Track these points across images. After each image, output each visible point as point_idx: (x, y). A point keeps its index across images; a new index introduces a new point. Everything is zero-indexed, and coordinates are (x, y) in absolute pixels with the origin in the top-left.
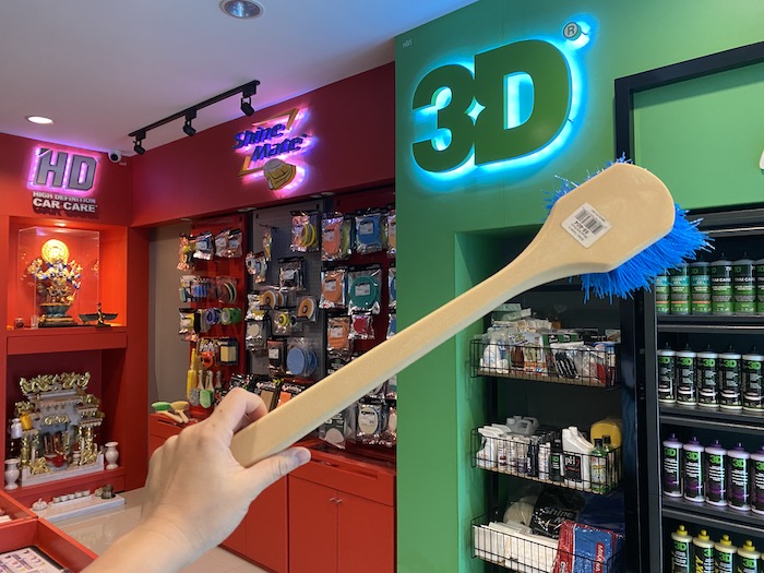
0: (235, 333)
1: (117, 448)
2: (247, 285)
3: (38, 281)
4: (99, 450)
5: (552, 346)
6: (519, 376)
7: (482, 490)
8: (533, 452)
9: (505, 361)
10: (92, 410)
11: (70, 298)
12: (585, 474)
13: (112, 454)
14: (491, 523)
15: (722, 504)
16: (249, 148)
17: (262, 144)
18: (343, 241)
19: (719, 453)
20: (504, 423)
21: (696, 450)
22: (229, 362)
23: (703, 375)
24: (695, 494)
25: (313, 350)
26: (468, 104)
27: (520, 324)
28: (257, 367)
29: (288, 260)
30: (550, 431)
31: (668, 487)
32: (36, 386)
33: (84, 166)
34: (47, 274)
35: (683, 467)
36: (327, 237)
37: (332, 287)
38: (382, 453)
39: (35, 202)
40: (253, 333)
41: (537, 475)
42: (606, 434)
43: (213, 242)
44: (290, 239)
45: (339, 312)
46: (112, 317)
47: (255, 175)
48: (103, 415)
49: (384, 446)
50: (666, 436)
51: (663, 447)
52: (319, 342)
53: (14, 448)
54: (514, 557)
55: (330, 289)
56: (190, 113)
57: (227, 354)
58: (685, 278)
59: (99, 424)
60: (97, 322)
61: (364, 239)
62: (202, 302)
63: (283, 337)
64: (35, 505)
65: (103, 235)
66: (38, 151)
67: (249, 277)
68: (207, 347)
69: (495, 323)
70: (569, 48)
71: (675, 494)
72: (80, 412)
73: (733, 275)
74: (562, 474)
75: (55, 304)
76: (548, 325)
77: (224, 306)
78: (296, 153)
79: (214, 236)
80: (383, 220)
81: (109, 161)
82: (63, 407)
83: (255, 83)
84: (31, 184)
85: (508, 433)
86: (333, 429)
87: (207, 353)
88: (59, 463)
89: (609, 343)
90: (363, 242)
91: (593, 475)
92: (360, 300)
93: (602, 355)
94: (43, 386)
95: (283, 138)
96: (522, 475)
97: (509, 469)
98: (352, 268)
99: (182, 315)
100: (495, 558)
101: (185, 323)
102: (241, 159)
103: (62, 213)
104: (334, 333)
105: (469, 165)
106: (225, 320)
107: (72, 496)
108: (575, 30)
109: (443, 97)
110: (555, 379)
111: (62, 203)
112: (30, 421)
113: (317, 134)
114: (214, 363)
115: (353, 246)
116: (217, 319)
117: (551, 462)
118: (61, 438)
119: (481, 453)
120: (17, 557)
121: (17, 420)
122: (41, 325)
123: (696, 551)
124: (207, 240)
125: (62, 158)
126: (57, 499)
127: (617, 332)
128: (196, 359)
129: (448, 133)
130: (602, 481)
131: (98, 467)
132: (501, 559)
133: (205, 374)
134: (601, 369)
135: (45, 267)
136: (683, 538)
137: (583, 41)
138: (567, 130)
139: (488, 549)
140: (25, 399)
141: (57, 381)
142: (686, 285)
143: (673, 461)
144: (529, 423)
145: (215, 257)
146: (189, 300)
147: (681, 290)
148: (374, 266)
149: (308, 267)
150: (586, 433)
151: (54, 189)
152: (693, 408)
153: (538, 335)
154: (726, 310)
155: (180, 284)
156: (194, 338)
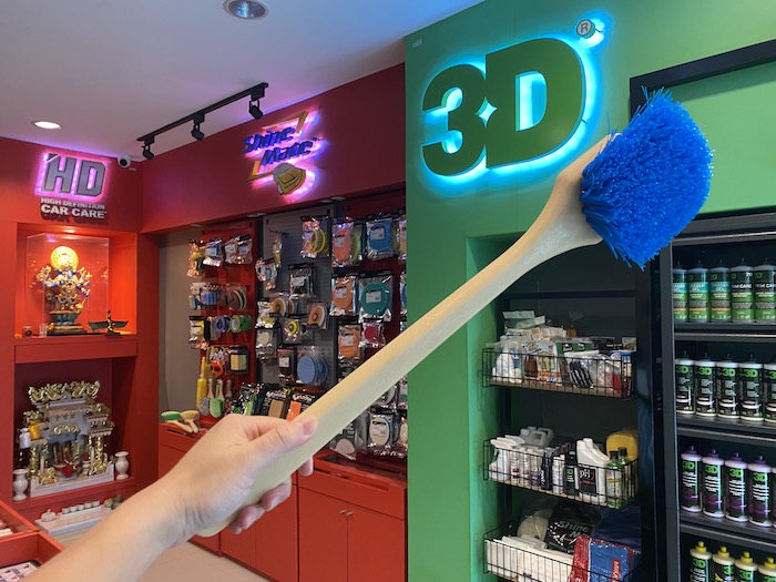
0: (245, 341)
1: (127, 458)
2: (257, 292)
3: (47, 289)
4: (109, 460)
5: (566, 354)
6: (533, 386)
7: (495, 503)
8: (547, 465)
9: (518, 371)
10: (101, 419)
11: (80, 306)
12: (601, 488)
13: (122, 464)
14: (504, 538)
15: (742, 519)
16: (259, 152)
17: (271, 148)
18: (353, 247)
19: (739, 467)
20: (518, 434)
21: (715, 463)
22: (239, 371)
23: (723, 385)
24: (714, 509)
25: (324, 358)
26: (479, 106)
27: (533, 332)
28: (268, 375)
29: (298, 266)
30: (564, 443)
31: (685, 501)
32: (45, 395)
33: (93, 171)
34: (57, 281)
35: (701, 481)
36: (337, 243)
37: (342, 294)
38: (393, 464)
39: (43, 208)
40: (263, 340)
41: (551, 489)
42: (622, 446)
43: (223, 249)
44: (300, 244)
45: (350, 319)
46: (122, 324)
47: (265, 180)
48: (113, 424)
49: (396, 457)
50: (684, 449)
51: (680, 461)
52: (329, 351)
53: (22, 458)
54: (528, 572)
55: (340, 296)
56: (199, 117)
57: (237, 363)
58: (704, 284)
59: (109, 433)
60: (106, 331)
61: (375, 244)
62: (212, 309)
63: (294, 345)
64: (44, 516)
65: (113, 241)
66: (46, 157)
67: (260, 284)
68: (217, 356)
69: (509, 331)
70: (583, 46)
71: (693, 509)
72: (89, 421)
73: (754, 281)
74: (577, 487)
75: (64, 312)
76: (563, 333)
77: (234, 313)
78: (306, 157)
79: (223, 242)
80: (395, 225)
81: (118, 166)
82: (73, 416)
83: (263, 86)
84: (39, 190)
85: (522, 445)
86: (344, 440)
87: (217, 362)
88: (68, 473)
89: (626, 351)
90: (374, 247)
91: (608, 489)
92: (370, 308)
93: (618, 365)
94: (52, 395)
95: (293, 142)
96: (535, 488)
97: (522, 481)
98: (363, 275)
99: (192, 323)
100: (508, 574)
101: (195, 331)
102: (251, 163)
103: (71, 219)
104: (345, 341)
105: (480, 169)
106: (234, 327)
107: (81, 507)
108: (589, 27)
109: (454, 98)
110: (569, 389)
111: (70, 209)
112: (38, 430)
113: (327, 137)
114: (224, 372)
115: (364, 252)
116: (227, 326)
117: (565, 475)
118: (71, 447)
119: (493, 465)
120: (17, 572)
121: (26, 429)
122: (51, 333)
123: (716, 569)
124: (217, 246)
125: (70, 163)
126: (65, 510)
127: (633, 340)
128: (206, 368)
129: (459, 135)
130: (618, 495)
131: (108, 478)
132: (514, 575)
133: (215, 383)
134: (616, 379)
135: (54, 274)
136: (701, 555)
137: (597, 38)
138: (581, 131)
139: (501, 565)
140: (34, 408)
141: (66, 390)
142: (705, 291)
143: (692, 474)
144: (544, 434)
145: (225, 264)
146: (199, 307)
147: (699, 296)
148: (385, 273)
149: (319, 273)
150: (601, 445)
151: (62, 195)
152: (712, 419)
153: (551, 343)
154: (746, 317)
155: (190, 291)
156: (204, 346)
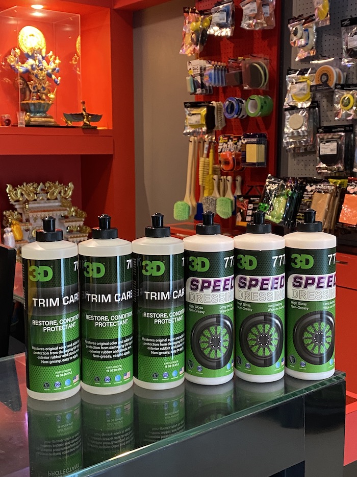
10: (78, 224)
11: (52, 96)
22: (258, 164)
28: (295, 168)
32: (22, 194)
34: (27, 66)
40: (294, 124)
48: (88, 229)
57: (254, 153)
60: (81, 124)
62: (213, 93)
68: (227, 147)
72: (65, 225)
75: (37, 101)
87: (226, 154)
99: (187, 111)
101: (192, 120)
106: (252, 108)
112: (21, 232)
114: (235, 166)
116: (240, 110)
124: (226, 10)
140: (13, 209)
141: (42, 190)
146: (199, 91)
155: (186, 72)
